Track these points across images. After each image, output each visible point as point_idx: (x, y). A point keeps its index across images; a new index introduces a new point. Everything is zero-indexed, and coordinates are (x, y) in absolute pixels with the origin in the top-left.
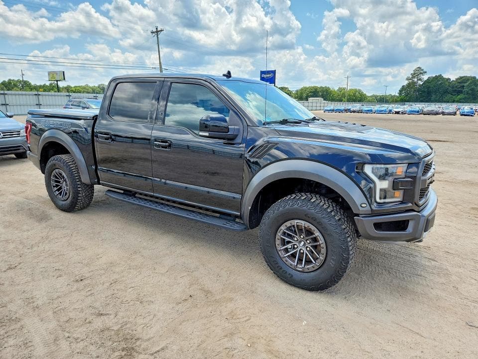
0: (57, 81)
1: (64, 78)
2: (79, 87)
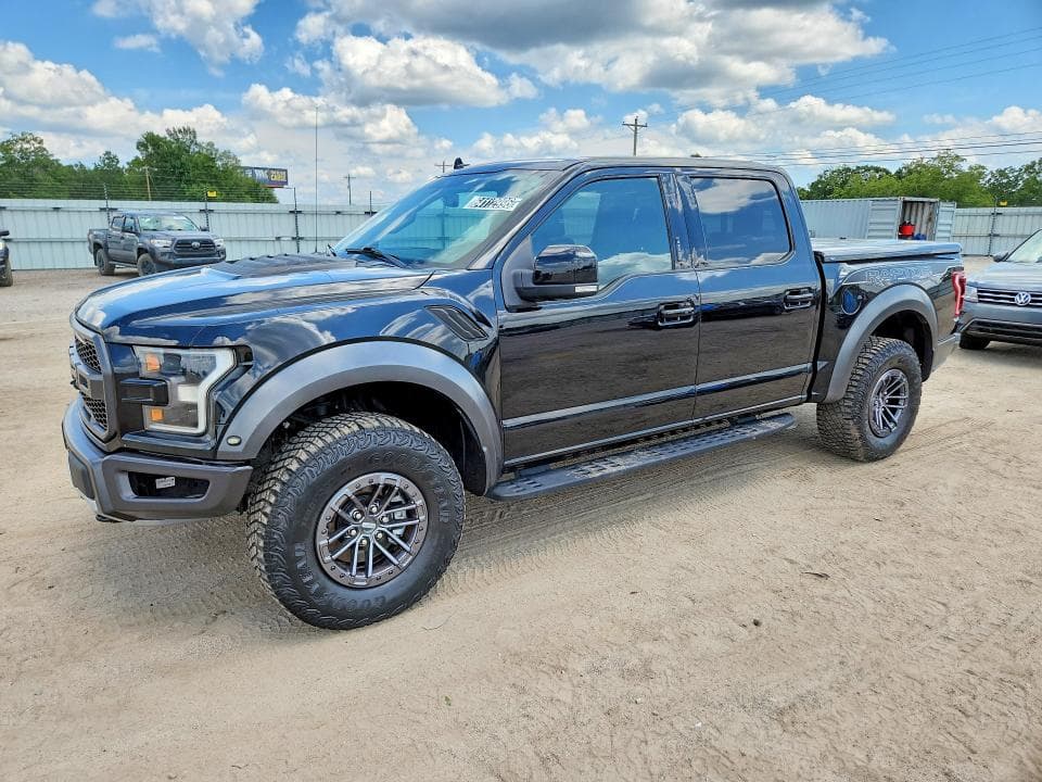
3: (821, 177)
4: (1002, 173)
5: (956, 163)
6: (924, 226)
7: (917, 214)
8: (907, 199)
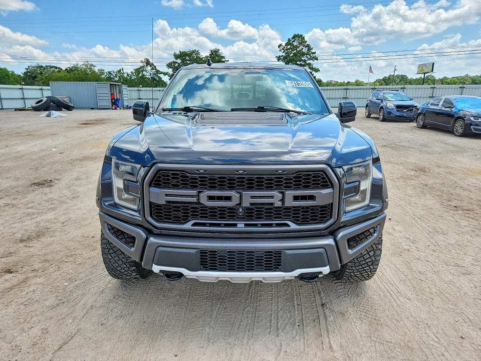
0: (425, 74)
1: (432, 70)
2: (456, 77)
3: (27, 69)
4: (110, 73)
5: (92, 67)
6: (118, 95)
7: (113, 90)
8: (111, 83)
